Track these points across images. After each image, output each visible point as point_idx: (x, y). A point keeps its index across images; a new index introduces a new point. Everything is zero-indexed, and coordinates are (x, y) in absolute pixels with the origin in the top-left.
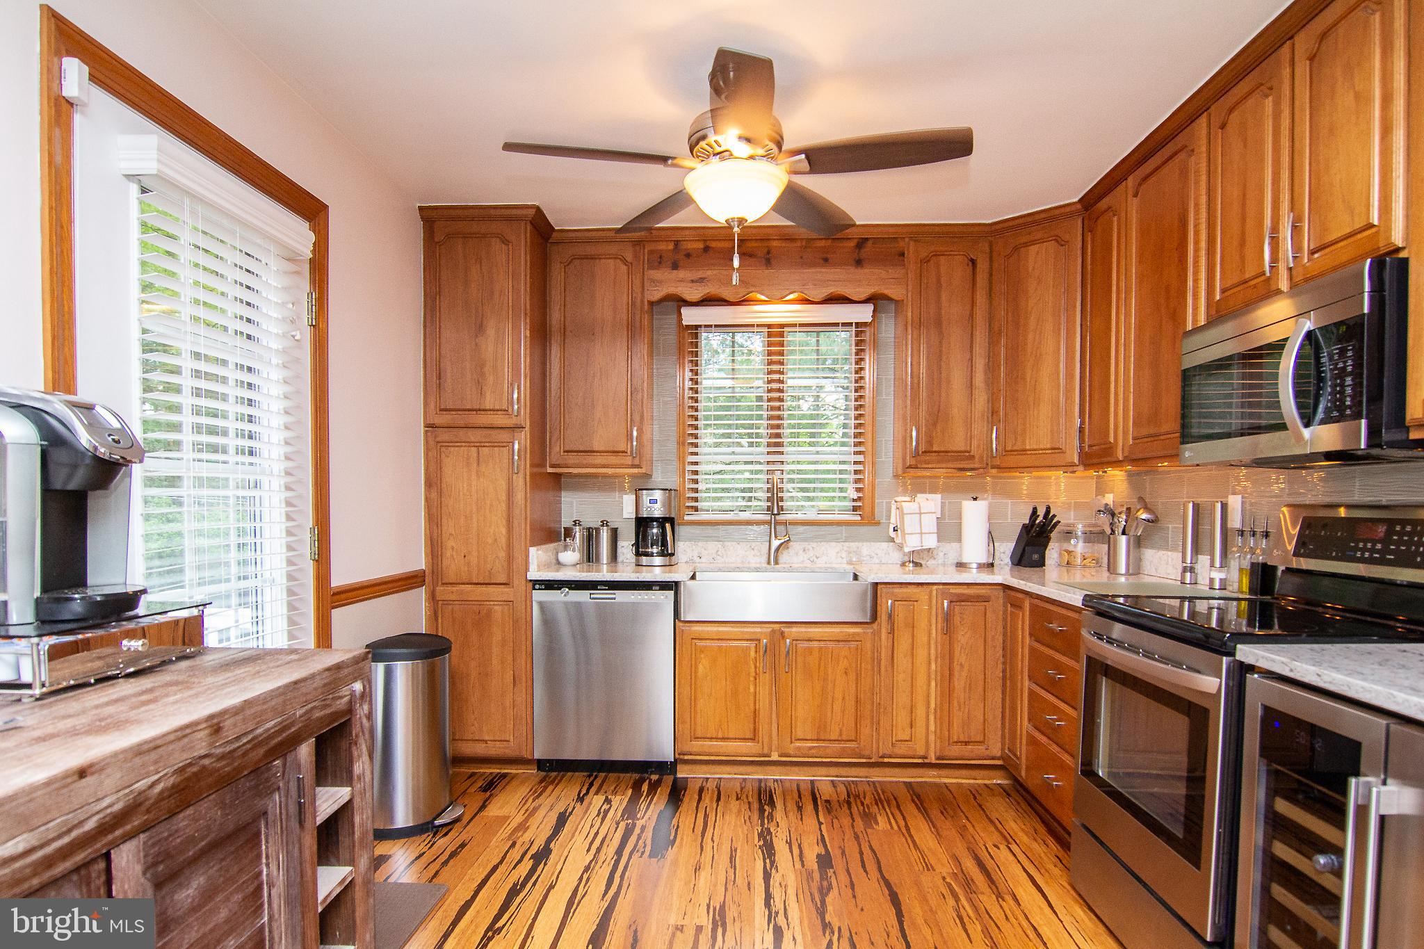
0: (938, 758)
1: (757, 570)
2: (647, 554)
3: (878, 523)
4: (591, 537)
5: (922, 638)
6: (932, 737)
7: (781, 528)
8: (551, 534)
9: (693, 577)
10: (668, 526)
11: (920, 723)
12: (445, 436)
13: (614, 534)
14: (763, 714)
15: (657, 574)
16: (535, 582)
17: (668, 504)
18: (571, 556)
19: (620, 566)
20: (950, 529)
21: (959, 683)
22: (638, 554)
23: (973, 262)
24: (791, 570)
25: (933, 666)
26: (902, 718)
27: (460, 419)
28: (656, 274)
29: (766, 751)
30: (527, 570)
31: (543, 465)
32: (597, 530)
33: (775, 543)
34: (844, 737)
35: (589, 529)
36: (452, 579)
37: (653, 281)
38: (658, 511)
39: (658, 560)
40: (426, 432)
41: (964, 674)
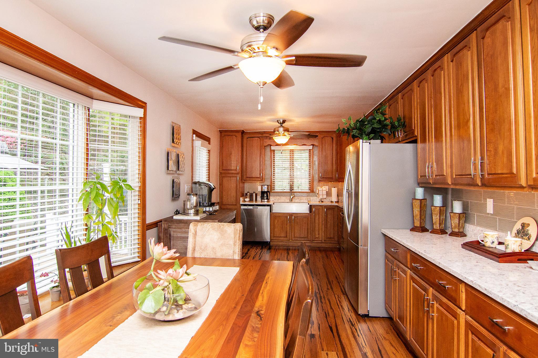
0: (324, 241)
1: (287, 203)
2: (264, 199)
3: (314, 192)
4: (251, 196)
5: (321, 216)
6: (323, 237)
7: (293, 194)
8: (244, 195)
9: (274, 204)
10: (268, 193)
11: (321, 234)
12: (223, 175)
13: (256, 195)
14: (288, 232)
15: (266, 203)
16: (242, 205)
17: (268, 188)
18: (247, 199)
19: (257, 202)
20: (329, 194)
21: (329, 226)
22: (262, 199)
23: (332, 138)
24: (295, 203)
25: (323, 222)
26: (317, 233)
27: (226, 172)
28: (266, 140)
29: (289, 239)
30: (240, 202)
31: (242, 180)
32: (253, 194)
33: (291, 197)
34: (305, 237)
35: (251, 194)
36: (225, 204)
37: (265, 142)
38: (266, 190)
39: (266, 200)
40: (220, 174)
41: (329, 223)
